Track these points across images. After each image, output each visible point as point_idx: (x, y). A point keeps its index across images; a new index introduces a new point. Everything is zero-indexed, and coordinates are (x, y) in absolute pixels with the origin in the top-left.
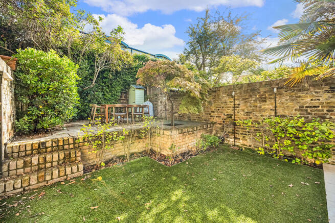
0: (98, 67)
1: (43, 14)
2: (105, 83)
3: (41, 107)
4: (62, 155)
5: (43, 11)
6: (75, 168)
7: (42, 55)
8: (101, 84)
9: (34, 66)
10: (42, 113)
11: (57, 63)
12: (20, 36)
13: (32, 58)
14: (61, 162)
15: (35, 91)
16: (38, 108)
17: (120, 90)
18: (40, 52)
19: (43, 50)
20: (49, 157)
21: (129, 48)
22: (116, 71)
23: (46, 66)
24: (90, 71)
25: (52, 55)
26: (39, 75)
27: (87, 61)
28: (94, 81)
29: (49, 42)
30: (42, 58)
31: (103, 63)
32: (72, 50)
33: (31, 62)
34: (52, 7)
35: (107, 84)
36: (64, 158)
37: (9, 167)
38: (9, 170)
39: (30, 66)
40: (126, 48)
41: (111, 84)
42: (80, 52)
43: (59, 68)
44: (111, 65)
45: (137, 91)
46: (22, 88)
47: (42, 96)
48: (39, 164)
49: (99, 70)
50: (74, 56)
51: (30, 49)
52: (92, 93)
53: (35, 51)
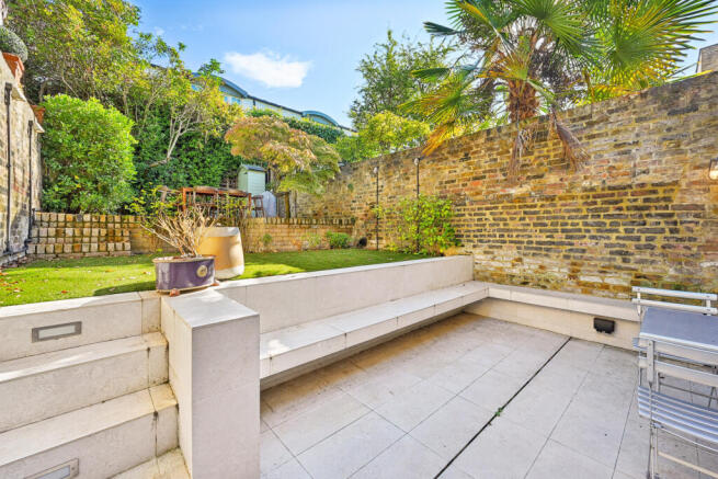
0: (176, 128)
1: (82, 42)
2: (192, 159)
3: (76, 177)
4: (104, 232)
5: (81, 37)
6: (119, 245)
7: (79, 105)
8: (185, 159)
9: (67, 120)
10: (78, 186)
11: (101, 117)
12: (42, 73)
13: (64, 108)
14: (102, 239)
15: (68, 154)
16: (73, 179)
17: (220, 172)
18: (76, 100)
19: (81, 98)
20: (86, 231)
21: (249, 97)
22: (211, 137)
23: (85, 120)
24: (163, 135)
25: (93, 105)
26: (74, 132)
27: (157, 119)
28: (169, 153)
29: (90, 85)
30: (79, 109)
31: (185, 123)
32: (132, 99)
33: (63, 113)
34: (95, 30)
35: (196, 160)
36: (107, 235)
37: (39, 232)
38: (38, 237)
39: (62, 119)
40: (242, 97)
41: (203, 161)
42: (146, 102)
43: (104, 124)
44: (201, 127)
45: (251, 174)
46: (51, 148)
47: (80, 162)
48: (74, 236)
49: (179, 134)
50: (134, 110)
51: (61, 96)
52: (167, 174)
53: (69, 98)
